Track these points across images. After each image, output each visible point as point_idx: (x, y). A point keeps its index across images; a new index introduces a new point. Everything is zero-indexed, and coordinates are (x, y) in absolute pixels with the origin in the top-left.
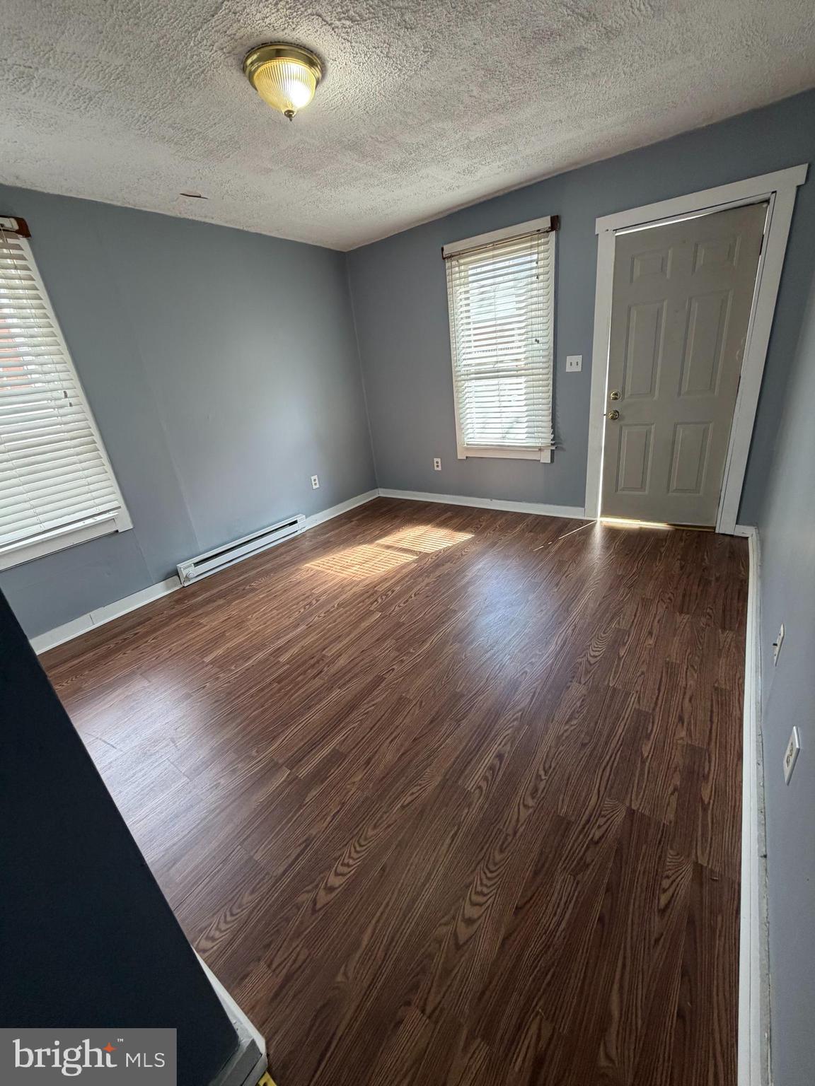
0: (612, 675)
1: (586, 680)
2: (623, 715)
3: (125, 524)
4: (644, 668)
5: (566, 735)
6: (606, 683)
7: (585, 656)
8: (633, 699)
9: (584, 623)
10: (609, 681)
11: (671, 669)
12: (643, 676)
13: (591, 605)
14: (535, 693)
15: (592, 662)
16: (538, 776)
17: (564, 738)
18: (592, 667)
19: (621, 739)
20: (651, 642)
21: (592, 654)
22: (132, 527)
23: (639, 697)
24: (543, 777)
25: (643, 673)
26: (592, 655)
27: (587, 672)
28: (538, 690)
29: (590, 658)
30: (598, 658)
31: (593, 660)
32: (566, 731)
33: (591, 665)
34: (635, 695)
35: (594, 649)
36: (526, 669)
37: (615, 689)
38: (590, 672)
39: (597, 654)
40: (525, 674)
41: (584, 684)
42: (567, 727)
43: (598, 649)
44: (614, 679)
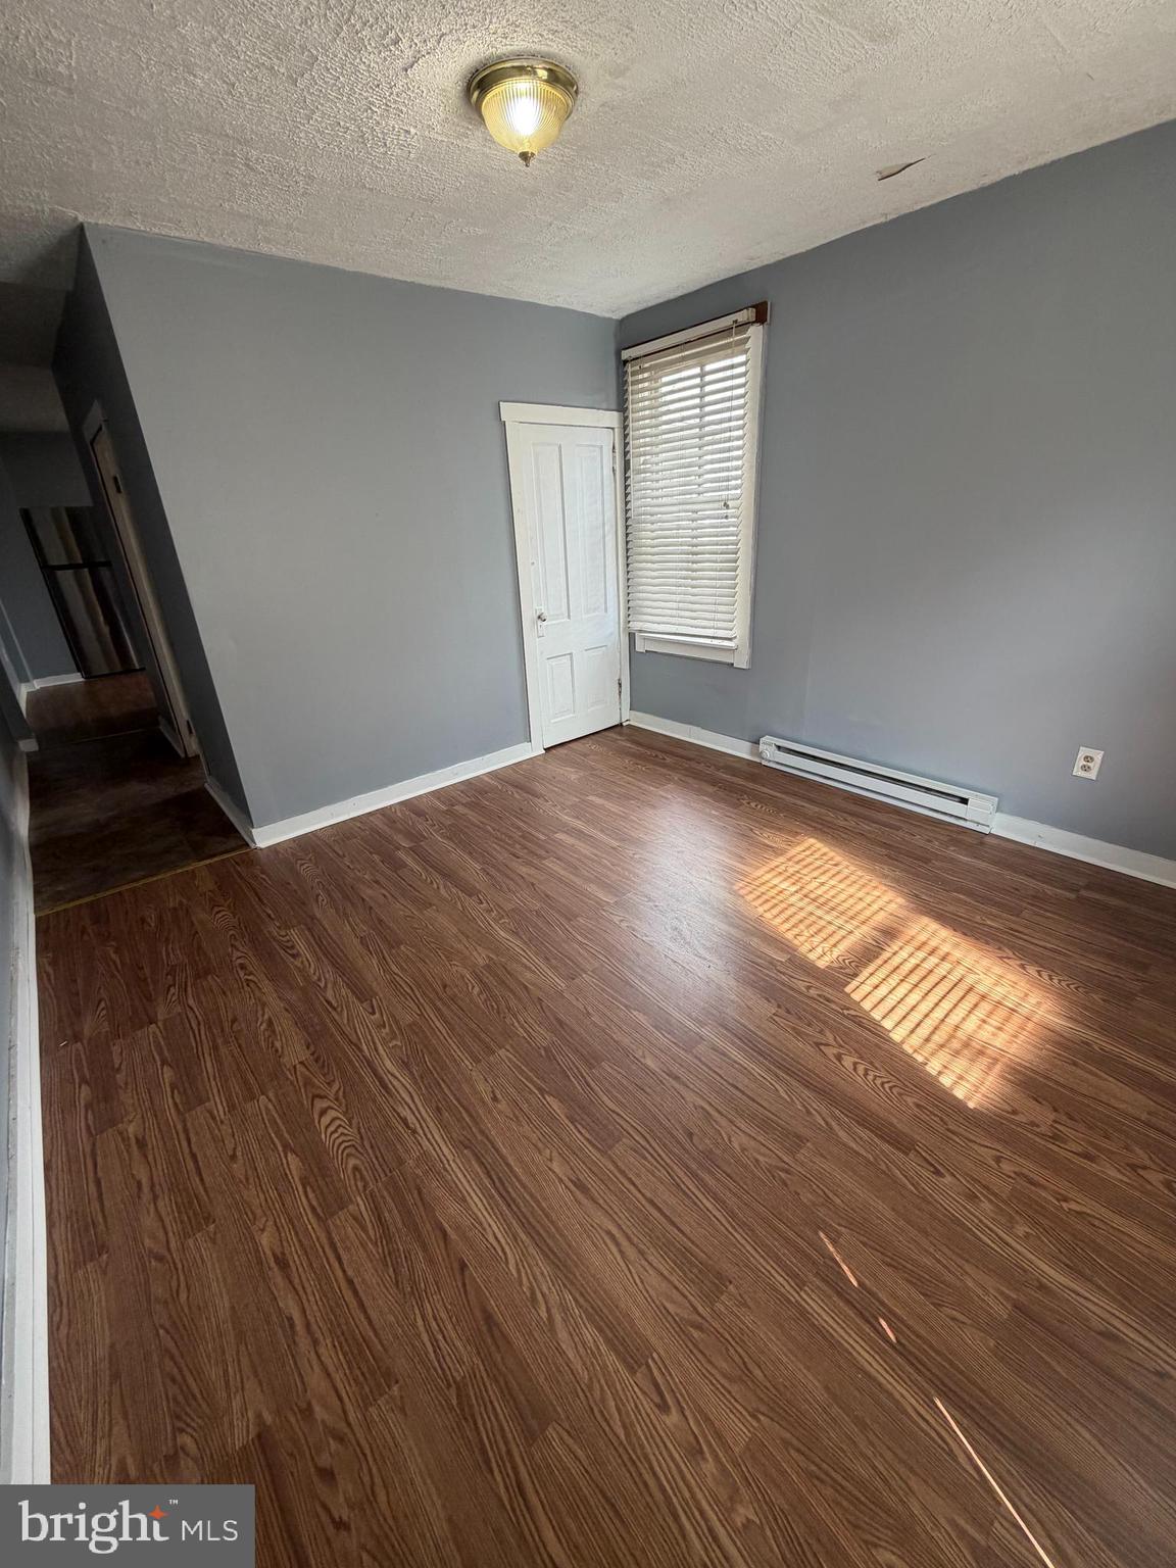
0: (274, 1113)
1: (298, 1073)
2: (218, 1079)
3: (742, 661)
4: (238, 1168)
5: (260, 1012)
6: (271, 1095)
7: (337, 1099)
8: (220, 1110)
9: (407, 1151)
10: (270, 1100)
11: (195, 1215)
12: (230, 1153)
13: (454, 1208)
14: (335, 1009)
15: (317, 1101)
16: (251, 974)
17: (259, 1008)
18: (310, 1095)
19: (201, 1058)
20: (265, 1240)
21: (332, 1114)
22: (744, 667)
23: (214, 1118)
24: (246, 977)
25: (233, 1157)
26: (329, 1111)
27: (308, 1083)
28: (334, 1013)
29: (325, 1104)
30: (316, 1116)
31: (320, 1104)
32: (263, 1015)
33: (314, 1097)
34: (222, 1117)
35: (338, 1122)
36: (377, 1015)
37: (253, 1098)
38: (305, 1086)
39: (326, 1120)
40: (370, 1010)
41: (295, 1067)
42: (266, 1017)
43: (332, 1129)
44: (266, 1108)
